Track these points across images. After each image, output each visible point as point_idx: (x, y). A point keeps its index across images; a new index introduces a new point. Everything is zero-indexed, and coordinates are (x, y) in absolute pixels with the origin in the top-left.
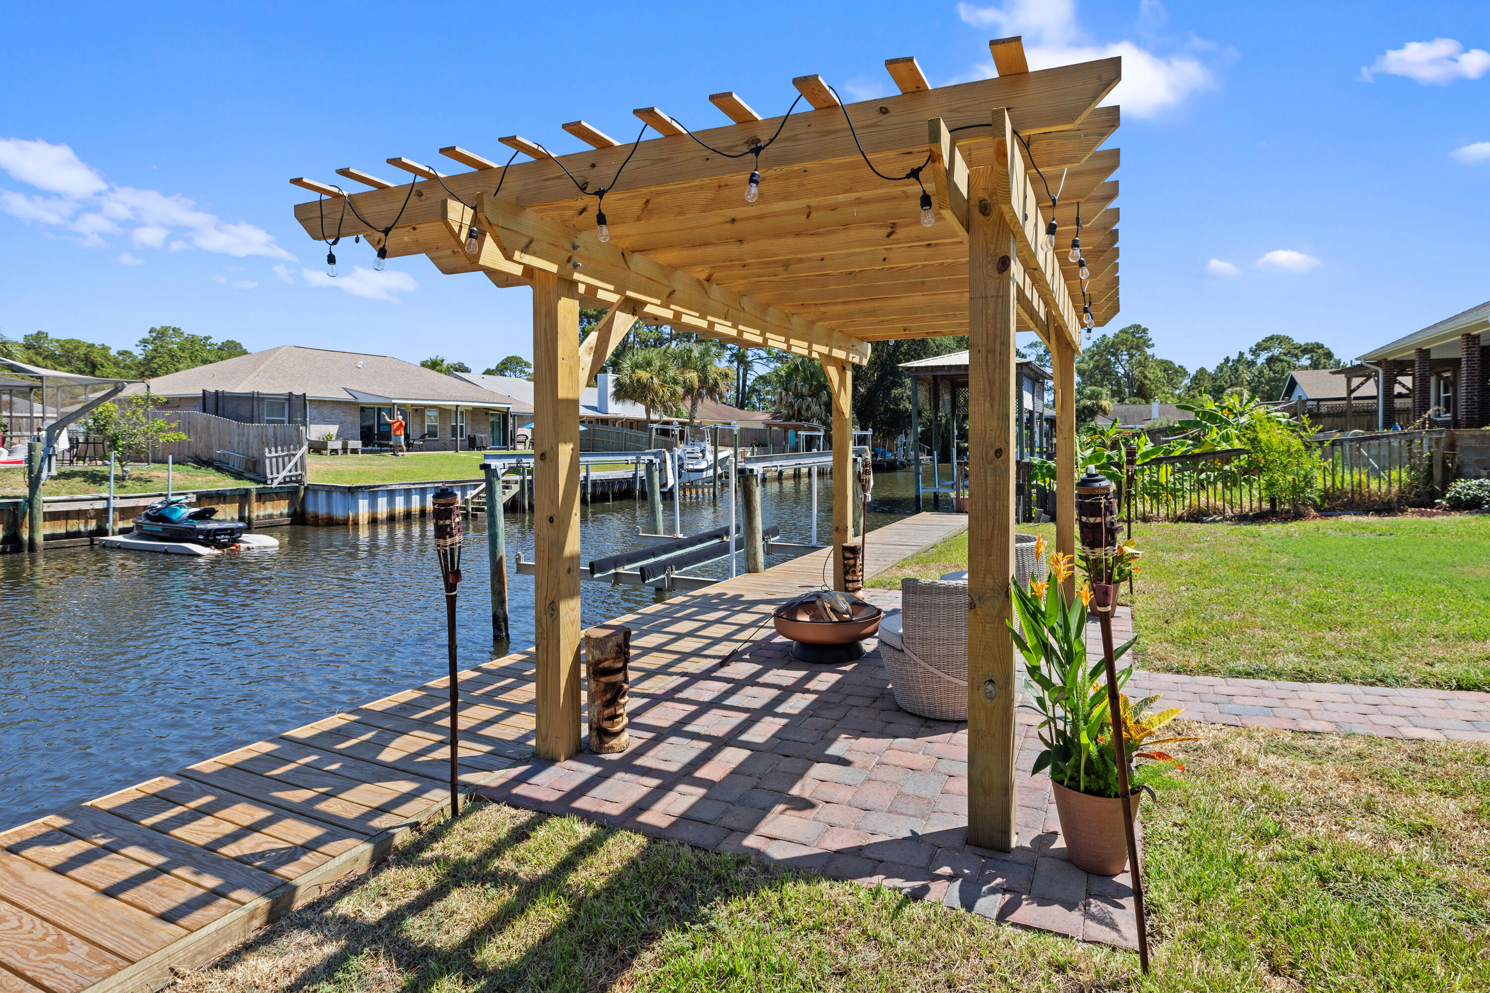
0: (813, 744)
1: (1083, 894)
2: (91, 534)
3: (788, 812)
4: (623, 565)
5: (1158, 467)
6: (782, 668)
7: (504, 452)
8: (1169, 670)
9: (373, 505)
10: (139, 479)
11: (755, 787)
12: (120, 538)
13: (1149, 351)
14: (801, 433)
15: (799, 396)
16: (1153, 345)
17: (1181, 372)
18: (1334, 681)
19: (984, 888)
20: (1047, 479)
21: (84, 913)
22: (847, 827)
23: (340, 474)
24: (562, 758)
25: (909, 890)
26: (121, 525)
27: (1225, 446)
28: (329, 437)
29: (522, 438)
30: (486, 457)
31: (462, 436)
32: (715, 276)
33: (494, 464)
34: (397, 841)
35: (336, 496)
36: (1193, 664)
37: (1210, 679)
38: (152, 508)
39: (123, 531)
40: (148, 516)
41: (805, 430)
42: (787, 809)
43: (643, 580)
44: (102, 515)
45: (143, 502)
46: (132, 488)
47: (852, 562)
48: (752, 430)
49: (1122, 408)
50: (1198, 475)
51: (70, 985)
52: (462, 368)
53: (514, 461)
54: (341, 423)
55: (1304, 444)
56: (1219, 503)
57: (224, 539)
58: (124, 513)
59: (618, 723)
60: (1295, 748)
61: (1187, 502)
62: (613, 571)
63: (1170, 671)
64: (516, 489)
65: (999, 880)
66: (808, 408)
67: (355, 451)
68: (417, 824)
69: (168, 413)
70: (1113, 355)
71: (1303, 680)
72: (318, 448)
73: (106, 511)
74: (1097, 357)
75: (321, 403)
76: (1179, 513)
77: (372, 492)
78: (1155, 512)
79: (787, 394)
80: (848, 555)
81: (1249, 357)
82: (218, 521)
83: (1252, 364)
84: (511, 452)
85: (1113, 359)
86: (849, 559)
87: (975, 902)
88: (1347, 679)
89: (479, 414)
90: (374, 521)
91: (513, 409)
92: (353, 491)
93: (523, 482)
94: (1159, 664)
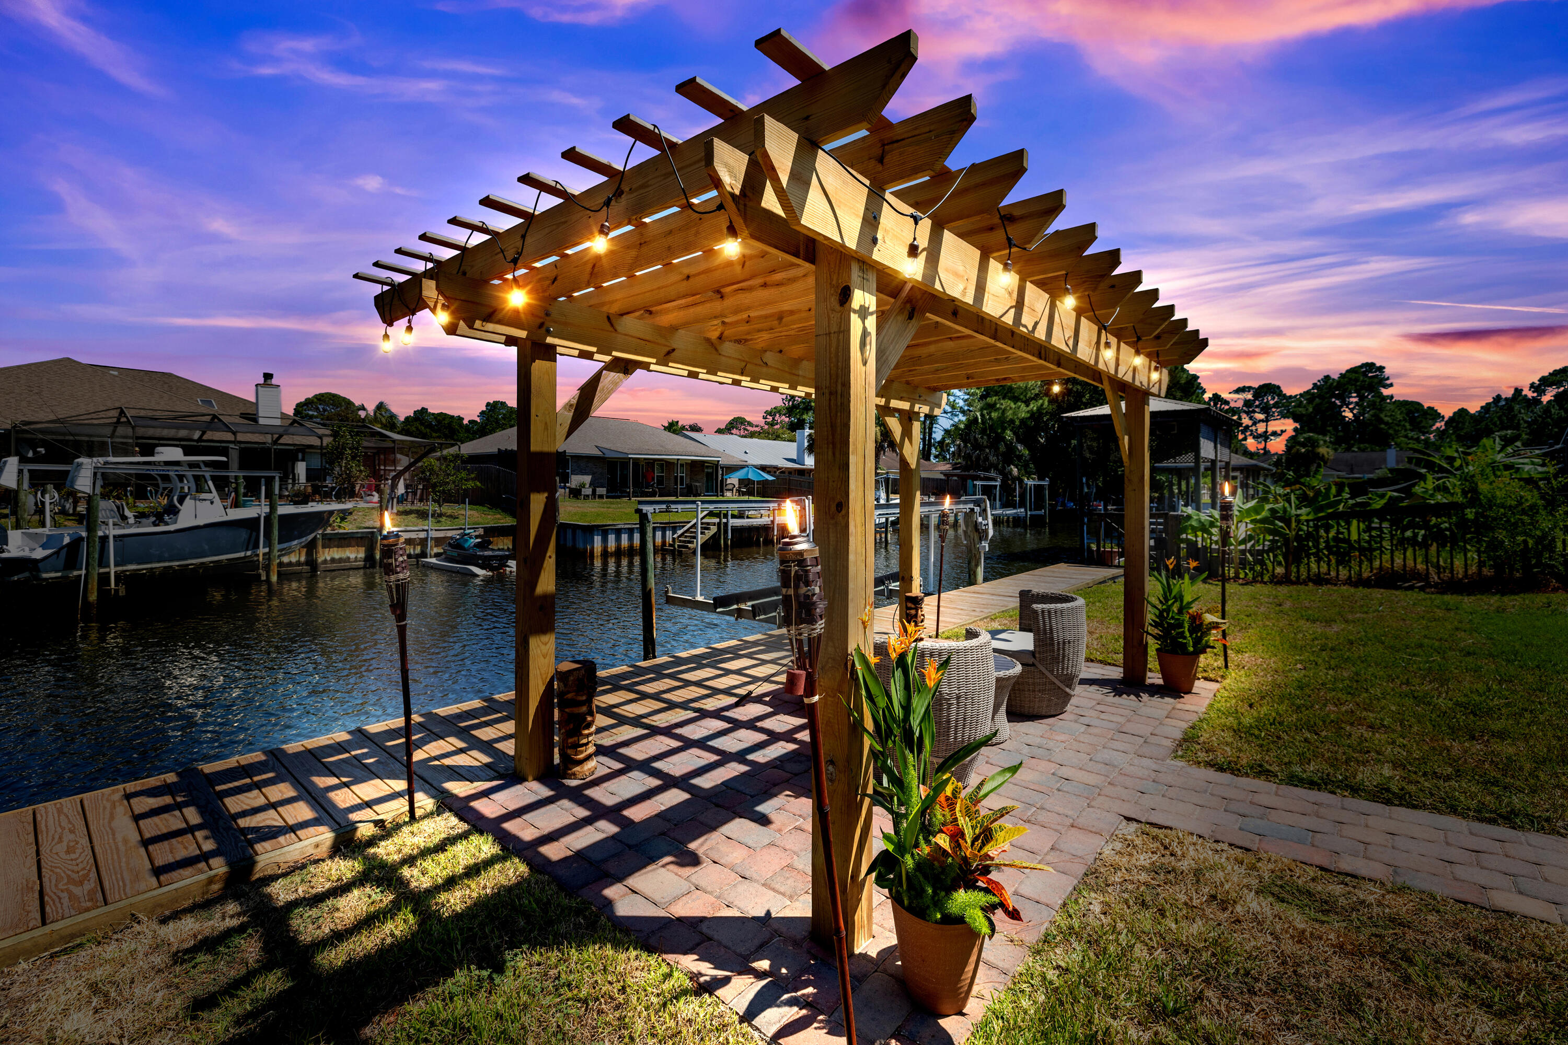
0: (752, 797)
1: (890, 1030)
2: (418, 556)
3: (672, 867)
4: (745, 601)
5: (1349, 524)
6: (789, 714)
7: (714, 498)
8: (1210, 764)
9: (605, 540)
10: (450, 516)
11: (664, 834)
12: (434, 560)
13: (1386, 392)
14: (978, 483)
15: (977, 446)
16: (1391, 385)
17: (1433, 414)
18: (1434, 809)
19: (786, 996)
20: (1199, 533)
21: (119, 857)
22: (710, 893)
23: (584, 515)
24: (530, 778)
25: (708, 978)
26: (436, 550)
27: (1440, 498)
28: (583, 485)
29: (730, 487)
30: (640, 503)
31: (682, 484)
32: (726, 333)
33: (647, 509)
34: (359, 834)
35: (579, 533)
36: (1244, 762)
37: (1259, 784)
38: (451, 538)
39: (437, 555)
40: (450, 544)
41: (982, 479)
42: (672, 863)
43: (754, 617)
44: (423, 542)
45: (449, 534)
46: (446, 523)
47: (913, 612)
48: (933, 480)
49: (1348, 456)
50: (1403, 532)
51: (57, 912)
52: (695, 428)
53: (664, 506)
54: (593, 474)
55: (1542, 497)
56: (1421, 567)
57: (495, 563)
58: (438, 541)
59: (582, 752)
60: (1309, 894)
61: (1377, 563)
62: (735, 607)
63: (1212, 766)
64: (714, 529)
65: (810, 990)
66: (987, 459)
67: (601, 497)
68: (382, 821)
69: (469, 466)
70: (1337, 397)
71: (1388, 802)
72: (576, 493)
73: (426, 539)
74: (1317, 400)
75: (578, 458)
76: (1365, 575)
77: (604, 531)
78: (1333, 574)
79: (966, 446)
80: (909, 605)
81: (1530, 394)
82: (493, 550)
83: (1536, 401)
84: (721, 498)
85: (1338, 402)
86: (911, 609)
87: (763, 1010)
88: (1453, 810)
89: (696, 467)
90: (605, 554)
91: (723, 461)
92: (590, 530)
93: (719, 524)
94: (1202, 756)
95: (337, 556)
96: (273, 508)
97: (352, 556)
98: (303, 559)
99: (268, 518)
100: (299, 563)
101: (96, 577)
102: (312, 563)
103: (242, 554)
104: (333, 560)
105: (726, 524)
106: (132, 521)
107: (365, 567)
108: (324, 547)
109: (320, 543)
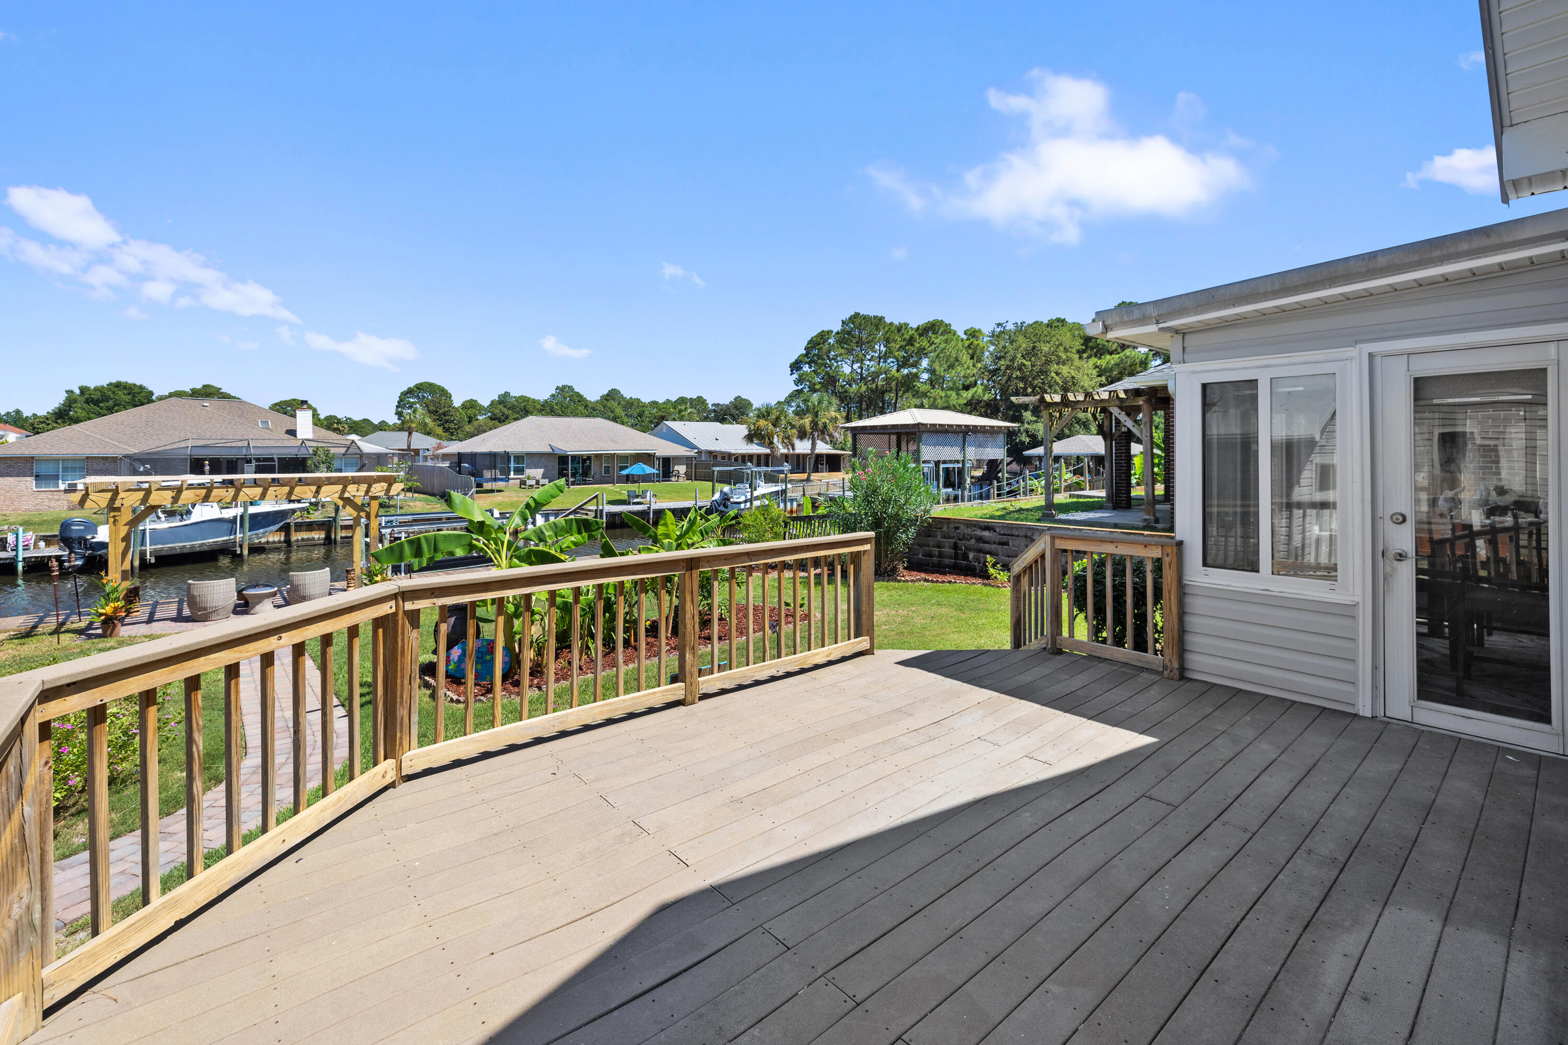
75: (532, 455)
95: (305, 537)
96: (246, 510)
97: (316, 537)
98: (282, 539)
99: (242, 517)
100: (280, 542)
101: (138, 552)
102: (288, 542)
103: (228, 538)
104: (303, 539)
105: (602, 511)
106: (163, 519)
107: (324, 544)
108: (296, 531)
109: (293, 528)
